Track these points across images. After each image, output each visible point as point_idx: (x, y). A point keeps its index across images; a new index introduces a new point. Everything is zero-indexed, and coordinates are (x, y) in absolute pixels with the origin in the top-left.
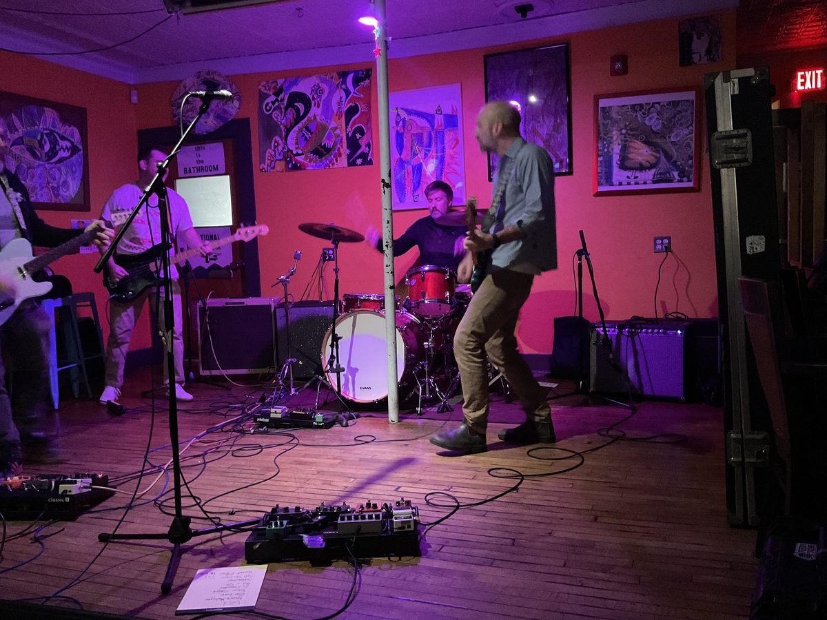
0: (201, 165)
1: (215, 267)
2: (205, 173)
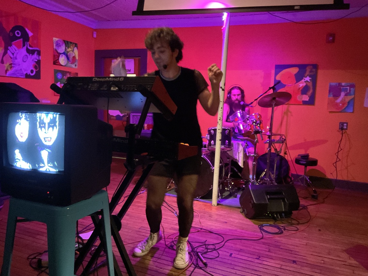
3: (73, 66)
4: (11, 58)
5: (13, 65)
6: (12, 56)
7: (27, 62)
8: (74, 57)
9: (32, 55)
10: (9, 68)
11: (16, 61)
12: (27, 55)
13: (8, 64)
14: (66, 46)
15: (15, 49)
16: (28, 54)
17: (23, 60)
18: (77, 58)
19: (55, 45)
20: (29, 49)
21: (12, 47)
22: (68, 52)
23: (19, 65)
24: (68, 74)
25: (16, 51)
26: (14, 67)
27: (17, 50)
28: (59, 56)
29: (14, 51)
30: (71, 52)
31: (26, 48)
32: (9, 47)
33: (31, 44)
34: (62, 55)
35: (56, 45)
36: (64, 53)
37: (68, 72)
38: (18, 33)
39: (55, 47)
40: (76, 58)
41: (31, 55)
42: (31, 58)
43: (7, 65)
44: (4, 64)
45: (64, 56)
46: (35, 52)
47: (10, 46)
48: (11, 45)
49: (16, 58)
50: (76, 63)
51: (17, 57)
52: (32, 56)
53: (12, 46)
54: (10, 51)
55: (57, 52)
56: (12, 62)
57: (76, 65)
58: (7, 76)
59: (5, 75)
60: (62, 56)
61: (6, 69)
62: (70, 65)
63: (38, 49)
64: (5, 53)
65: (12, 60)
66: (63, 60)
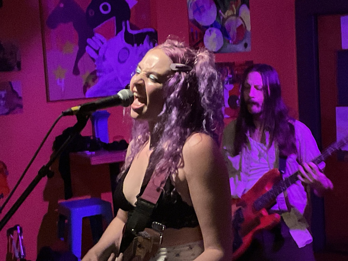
3: (240, 48)
4: (93, 60)
5: (98, 74)
6: (94, 55)
7: (127, 62)
8: (242, 28)
9: (138, 45)
10: (90, 82)
11: (104, 64)
12: (126, 48)
13: (88, 74)
14: (218, 8)
15: (100, 40)
16: (129, 46)
17: (119, 61)
18: (249, 28)
19: (191, 12)
20: (132, 35)
21: (93, 38)
22: (224, 20)
23: (111, 70)
24: (228, 68)
25: (103, 43)
26: (100, 77)
27: (105, 42)
28: (204, 33)
29: (99, 44)
30: (234, 18)
31: (123, 35)
32: (88, 40)
33: (134, 24)
34: (210, 29)
35: (194, 12)
36: (215, 25)
37: (227, 64)
38: (105, 8)
39: (191, 17)
40: (246, 27)
41: (136, 45)
42: (136, 53)
43: (85, 76)
44: (81, 75)
45: (215, 30)
46: (145, 38)
47: (91, 37)
48: (91, 35)
49: (104, 59)
50: (247, 40)
51: (106, 56)
52: (138, 47)
53: (93, 35)
54: (90, 46)
55: (198, 25)
56: (96, 69)
57: (246, 45)
58: (87, 97)
59: (83, 96)
60: (210, 31)
61: (84, 83)
62: (231, 47)
63: (150, 30)
64: (81, 53)
65: (95, 63)
66: (214, 40)
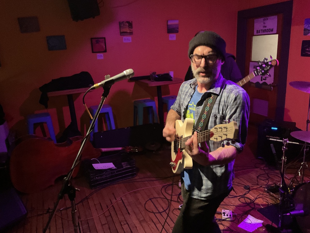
0: (265, 28)
1: (265, 83)
2: (266, 33)
